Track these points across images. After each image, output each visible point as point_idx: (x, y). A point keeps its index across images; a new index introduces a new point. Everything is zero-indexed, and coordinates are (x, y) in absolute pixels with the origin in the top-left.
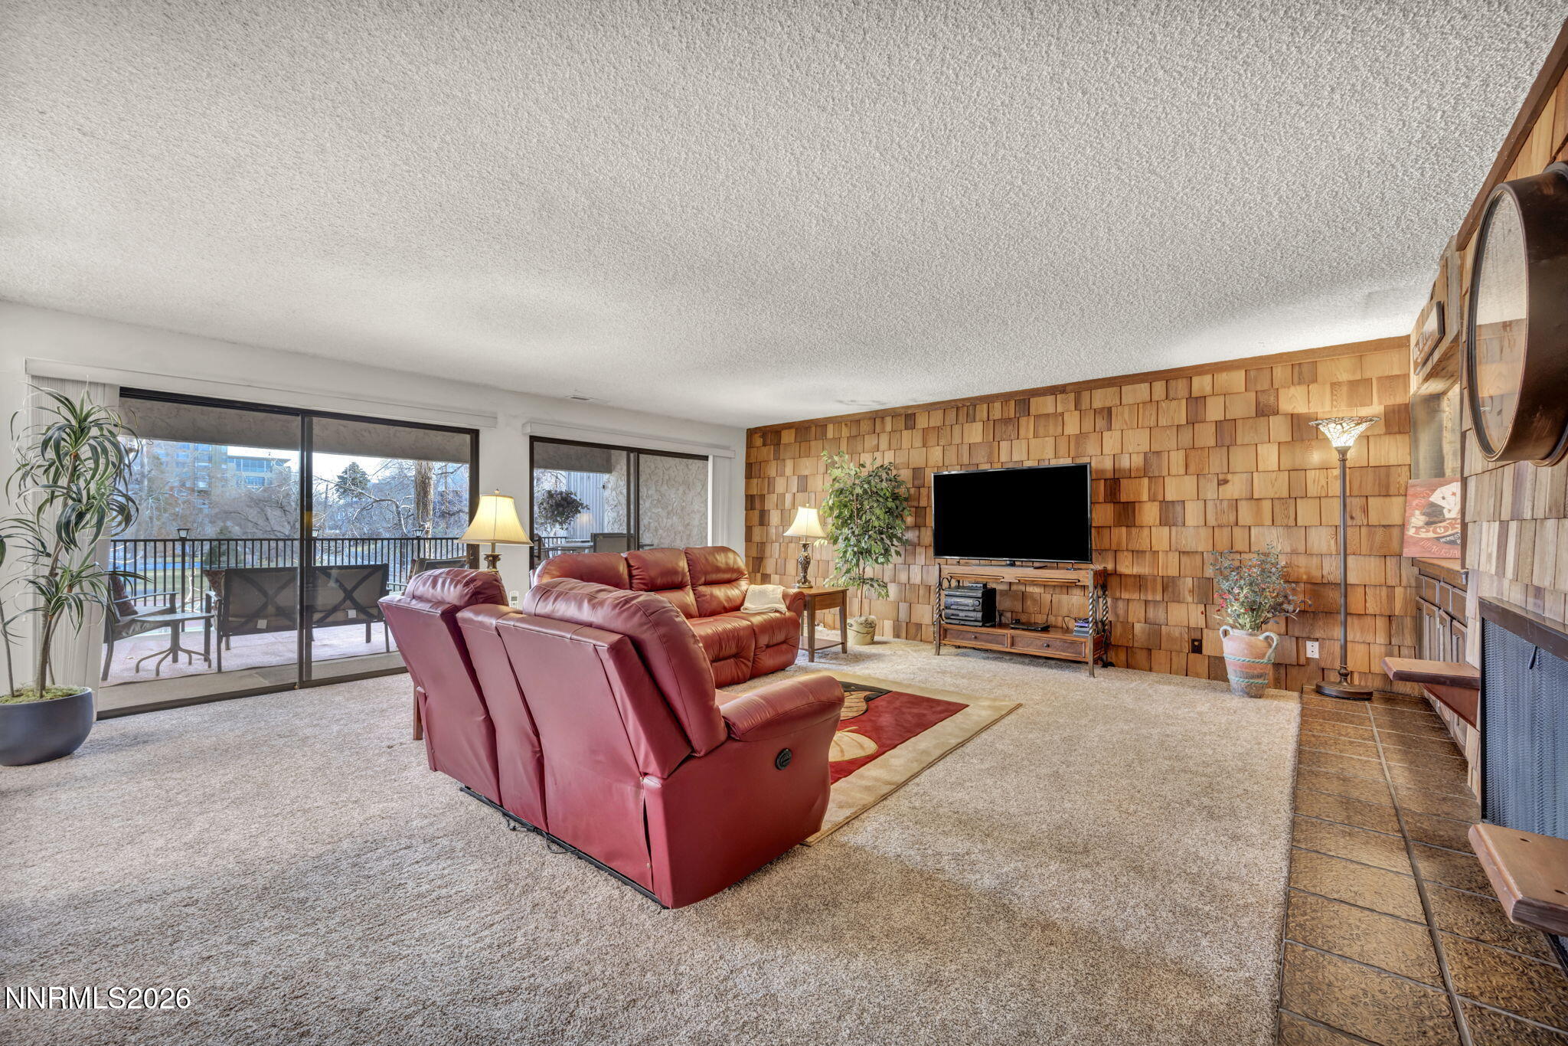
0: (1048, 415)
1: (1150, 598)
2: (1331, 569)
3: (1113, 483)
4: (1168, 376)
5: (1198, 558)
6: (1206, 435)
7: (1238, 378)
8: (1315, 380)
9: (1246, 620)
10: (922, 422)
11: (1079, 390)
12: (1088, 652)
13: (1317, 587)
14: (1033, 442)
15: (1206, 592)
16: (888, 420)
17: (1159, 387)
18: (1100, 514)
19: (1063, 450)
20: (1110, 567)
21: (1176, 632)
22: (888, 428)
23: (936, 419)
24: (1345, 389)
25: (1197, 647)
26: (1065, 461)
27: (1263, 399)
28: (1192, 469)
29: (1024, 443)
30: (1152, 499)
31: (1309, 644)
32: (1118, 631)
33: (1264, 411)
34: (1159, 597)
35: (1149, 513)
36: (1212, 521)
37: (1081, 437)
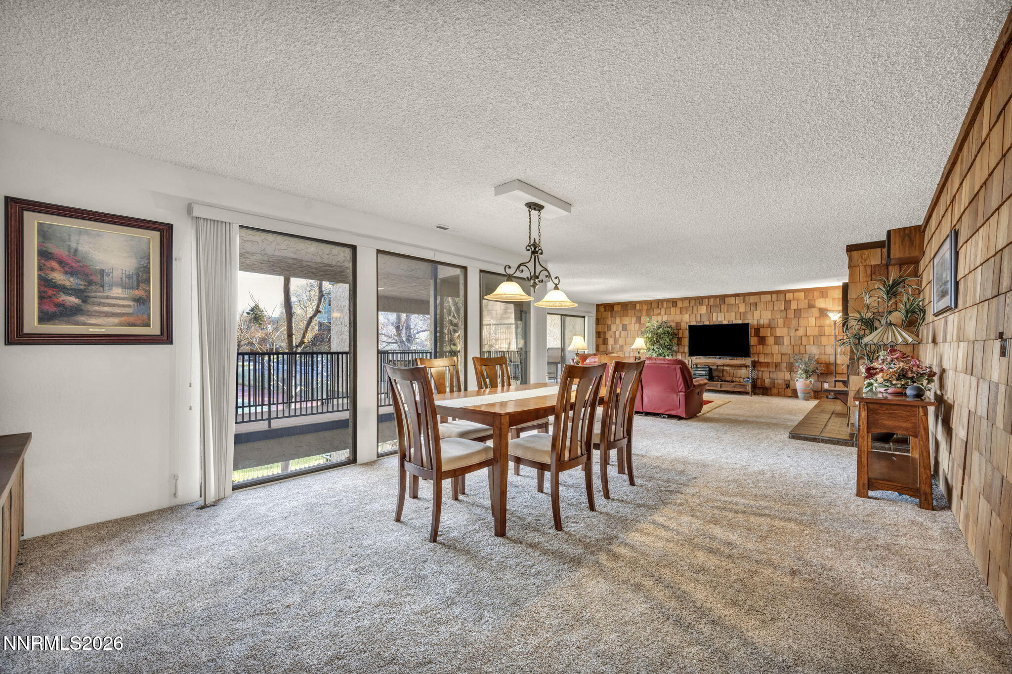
0: (732, 304)
1: (771, 370)
2: (832, 359)
3: (757, 330)
4: (778, 293)
5: (788, 356)
6: (791, 314)
7: (802, 295)
8: (827, 297)
9: (804, 376)
10: (680, 304)
11: (744, 295)
12: (749, 389)
13: (828, 365)
14: (726, 314)
15: (791, 368)
16: (665, 304)
17: (774, 296)
18: (753, 341)
19: (738, 317)
20: (756, 359)
21: (780, 381)
22: (665, 306)
23: (686, 304)
24: (837, 300)
25: (787, 386)
26: (740, 322)
27: (810, 302)
28: (786, 325)
29: (723, 314)
30: (772, 335)
31: (825, 384)
32: (759, 382)
33: (811, 306)
34: (774, 370)
35: (771, 341)
36: (793, 343)
37: (745, 313)
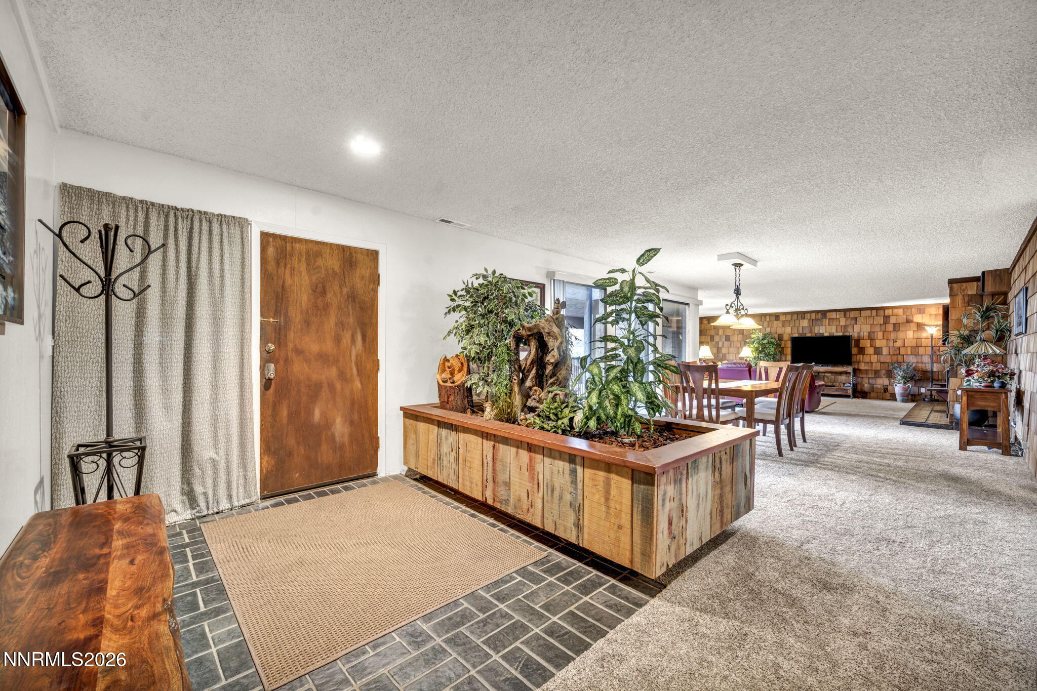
0: (833, 319)
1: (870, 376)
2: (929, 367)
3: (858, 341)
4: (877, 309)
5: (887, 365)
6: (890, 327)
7: (900, 311)
8: (924, 313)
9: (902, 381)
10: (782, 318)
11: (845, 311)
12: (850, 392)
13: (925, 372)
14: (828, 327)
15: (890, 375)
16: (768, 317)
17: (874, 312)
18: (854, 350)
19: (839, 329)
20: (857, 367)
21: (879, 386)
22: (768, 320)
23: (789, 317)
24: (933, 316)
25: (886, 390)
26: (841, 334)
27: (908, 318)
28: (885, 337)
29: (824, 327)
30: (871, 346)
31: (922, 389)
32: (859, 387)
33: (908, 321)
34: (873, 376)
35: (870, 351)
36: (891, 353)
37: (846, 326)
